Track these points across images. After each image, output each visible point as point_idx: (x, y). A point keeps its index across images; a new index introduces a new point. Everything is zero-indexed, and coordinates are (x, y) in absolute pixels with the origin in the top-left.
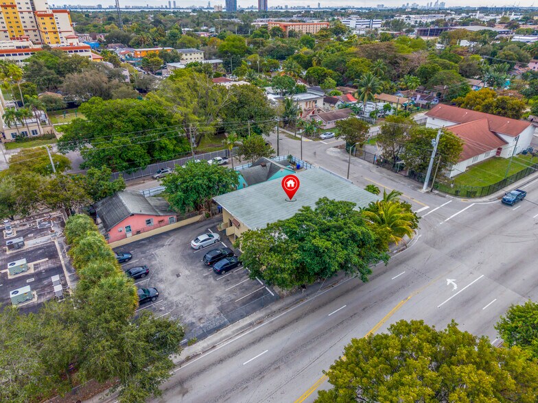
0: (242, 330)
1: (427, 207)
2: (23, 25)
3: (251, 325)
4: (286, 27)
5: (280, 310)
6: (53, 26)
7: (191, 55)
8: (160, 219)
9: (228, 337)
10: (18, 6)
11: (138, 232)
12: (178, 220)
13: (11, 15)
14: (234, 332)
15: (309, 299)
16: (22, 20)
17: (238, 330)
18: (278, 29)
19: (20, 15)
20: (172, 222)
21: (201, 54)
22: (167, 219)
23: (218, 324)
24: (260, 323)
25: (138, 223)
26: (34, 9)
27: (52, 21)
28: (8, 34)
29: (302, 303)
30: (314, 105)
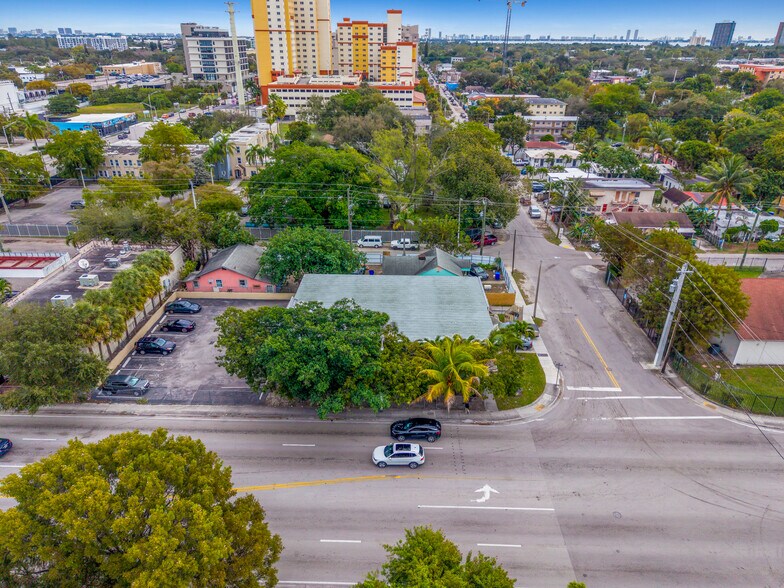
0: (194, 414)
1: (619, 390)
2: (370, 58)
3: (205, 414)
4: (765, 73)
5: (247, 415)
6: (393, 61)
7: (546, 106)
8: (257, 283)
9: (174, 414)
10: (370, 37)
11: (230, 291)
12: (278, 291)
13: (360, 47)
14: (183, 413)
15: (291, 420)
16: (370, 53)
17: (188, 413)
18: (747, 77)
19: (370, 47)
20: (269, 291)
21: (561, 107)
22: (264, 285)
23: (181, 399)
24: (215, 417)
25: (231, 281)
26: (385, 40)
27: (393, 55)
28: (352, 68)
29: (277, 420)
30: (633, 198)
